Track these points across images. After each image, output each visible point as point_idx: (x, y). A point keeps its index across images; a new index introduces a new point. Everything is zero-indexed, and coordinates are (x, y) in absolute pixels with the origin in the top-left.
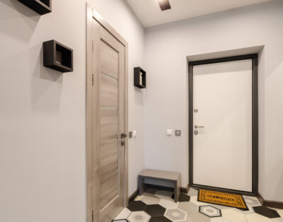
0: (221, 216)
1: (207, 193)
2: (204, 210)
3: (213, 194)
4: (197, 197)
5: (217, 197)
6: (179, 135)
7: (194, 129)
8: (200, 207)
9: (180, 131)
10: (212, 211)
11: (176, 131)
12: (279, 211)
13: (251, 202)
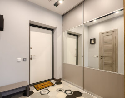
0: (50, 91)
1: (38, 86)
2: (43, 92)
3: (41, 85)
4: (35, 89)
5: (43, 85)
6: (26, 61)
7: (30, 57)
8: (40, 92)
9: (26, 59)
10: (46, 92)
11: (23, 59)
12: (61, 81)
13: (53, 82)
